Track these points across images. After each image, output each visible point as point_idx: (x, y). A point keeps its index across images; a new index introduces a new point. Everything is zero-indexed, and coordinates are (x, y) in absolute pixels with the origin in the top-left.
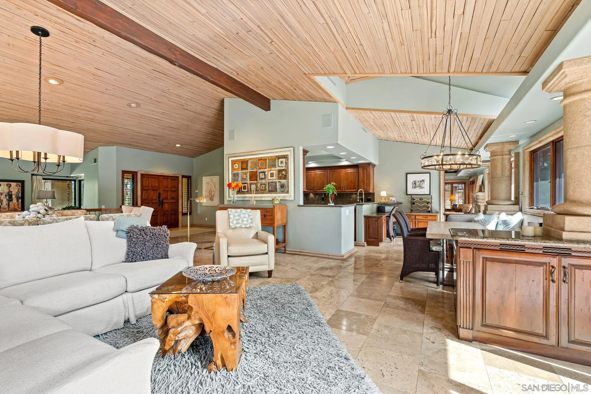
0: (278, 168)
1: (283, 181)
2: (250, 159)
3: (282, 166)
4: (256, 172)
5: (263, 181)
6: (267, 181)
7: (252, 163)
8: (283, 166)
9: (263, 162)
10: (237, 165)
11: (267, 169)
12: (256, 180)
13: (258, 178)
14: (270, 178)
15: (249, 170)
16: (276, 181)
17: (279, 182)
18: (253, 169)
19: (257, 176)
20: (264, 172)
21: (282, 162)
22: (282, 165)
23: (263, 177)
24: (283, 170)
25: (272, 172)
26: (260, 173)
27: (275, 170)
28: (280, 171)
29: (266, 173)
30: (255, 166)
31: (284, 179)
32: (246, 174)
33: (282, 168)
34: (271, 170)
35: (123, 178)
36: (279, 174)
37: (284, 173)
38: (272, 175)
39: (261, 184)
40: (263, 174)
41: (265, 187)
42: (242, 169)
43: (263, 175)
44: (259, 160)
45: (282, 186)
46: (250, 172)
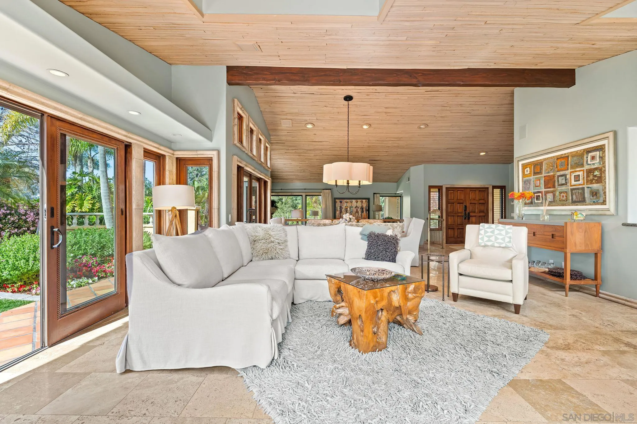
0: (586, 167)
1: (595, 186)
2: (545, 159)
3: (593, 164)
4: (554, 176)
5: (564, 188)
6: (570, 188)
7: (548, 165)
8: (596, 163)
9: (563, 161)
10: (528, 169)
11: (569, 171)
12: (554, 187)
13: (556, 184)
14: (573, 183)
15: (543, 175)
16: (583, 186)
17: (588, 187)
18: (548, 173)
19: (554, 181)
20: (565, 175)
21: (593, 158)
22: (594, 162)
23: (564, 182)
24: (596, 169)
25: (577, 174)
26: (558, 176)
27: (581, 171)
28: (590, 172)
29: (568, 177)
30: (551, 168)
31: (596, 183)
32: (540, 180)
33: (593, 167)
34: (576, 171)
35: (429, 192)
36: (588, 176)
37: (596, 173)
38: (577, 178)
39: (560, 193)
40: (564, 177)
41: (566, 196)
42: (535, 173)
43: (563, 179)
44: (557, 159)
45: (595, 194)
46: (544, 177)
